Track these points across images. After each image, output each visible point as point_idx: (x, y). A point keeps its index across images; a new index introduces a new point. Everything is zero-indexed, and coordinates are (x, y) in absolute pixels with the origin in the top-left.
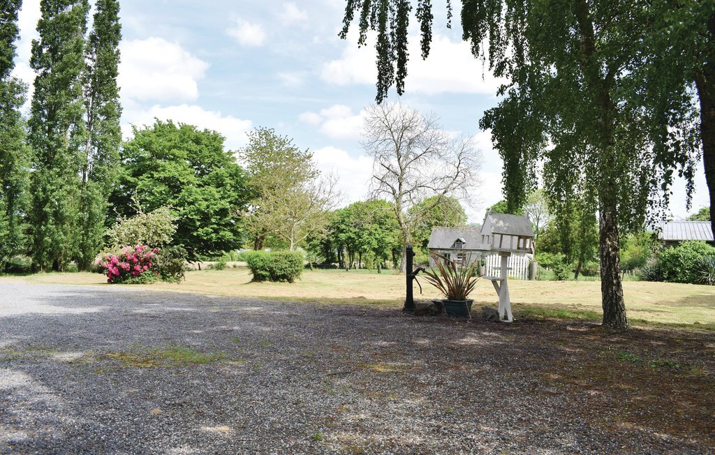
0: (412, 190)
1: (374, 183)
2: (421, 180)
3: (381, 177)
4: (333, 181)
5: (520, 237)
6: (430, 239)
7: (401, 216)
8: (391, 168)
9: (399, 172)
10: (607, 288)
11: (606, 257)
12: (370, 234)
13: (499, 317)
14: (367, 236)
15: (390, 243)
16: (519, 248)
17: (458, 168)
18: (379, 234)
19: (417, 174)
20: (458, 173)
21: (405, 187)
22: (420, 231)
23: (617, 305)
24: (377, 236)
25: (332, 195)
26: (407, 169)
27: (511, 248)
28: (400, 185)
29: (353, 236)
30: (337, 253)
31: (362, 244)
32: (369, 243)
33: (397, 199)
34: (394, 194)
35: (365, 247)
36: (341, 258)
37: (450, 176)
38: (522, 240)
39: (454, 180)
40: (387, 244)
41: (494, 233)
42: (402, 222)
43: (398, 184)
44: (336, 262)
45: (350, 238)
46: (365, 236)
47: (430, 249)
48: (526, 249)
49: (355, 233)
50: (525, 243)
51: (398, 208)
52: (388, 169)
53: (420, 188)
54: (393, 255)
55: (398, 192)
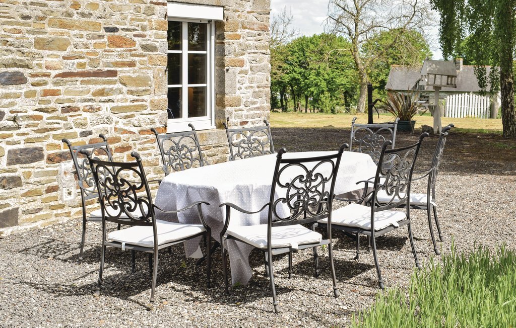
0: (369, 30)
1: (329, 23)
2: (378, 20)
3: (336, 17)
4: (287, 21)
5: (448, 76)
6: (388, 80)
7: (358, 56)
8: (346, 8)
9: (355, 12)
10: (505, 110)
11: (504, 89)
12: (318, 74)
13: (433, 131)
14: (315, 77)
15: (342, 85)
16: (448, 84)
17: (414, 7)
18: (328, 74)
19: (373, 14)
20: (415, 12)
21: (361, 27)
22: (376, 71)
23: (511, 121)
24: (326, 77)
25: (285, 35)
26: (363, 10)
27: (441, 84)
28: (356, 25)
29: (297, 76)
30: (279, 97)
31: (308, 86)
32: (316, 85)
33: (353, 39)
34: (350, 35)
35: (312, 89)
36: (284, 103)
37: (407, 15)
38: (450, 78)
39: (411, 19)
40: (338, 86)
41: (428, 74)
42: (359, 62)
43: (354, 25)
44: (279, 108)
45: (294, 79)
46: (312, 77)
47: (389, 90)
48: (452, 85)
49: (300, 73)
50: (451, 80)
51: (354, 49)
52: (344, 9)
53: (375, 29)
54: (345, 99)
55: (353, 32)
